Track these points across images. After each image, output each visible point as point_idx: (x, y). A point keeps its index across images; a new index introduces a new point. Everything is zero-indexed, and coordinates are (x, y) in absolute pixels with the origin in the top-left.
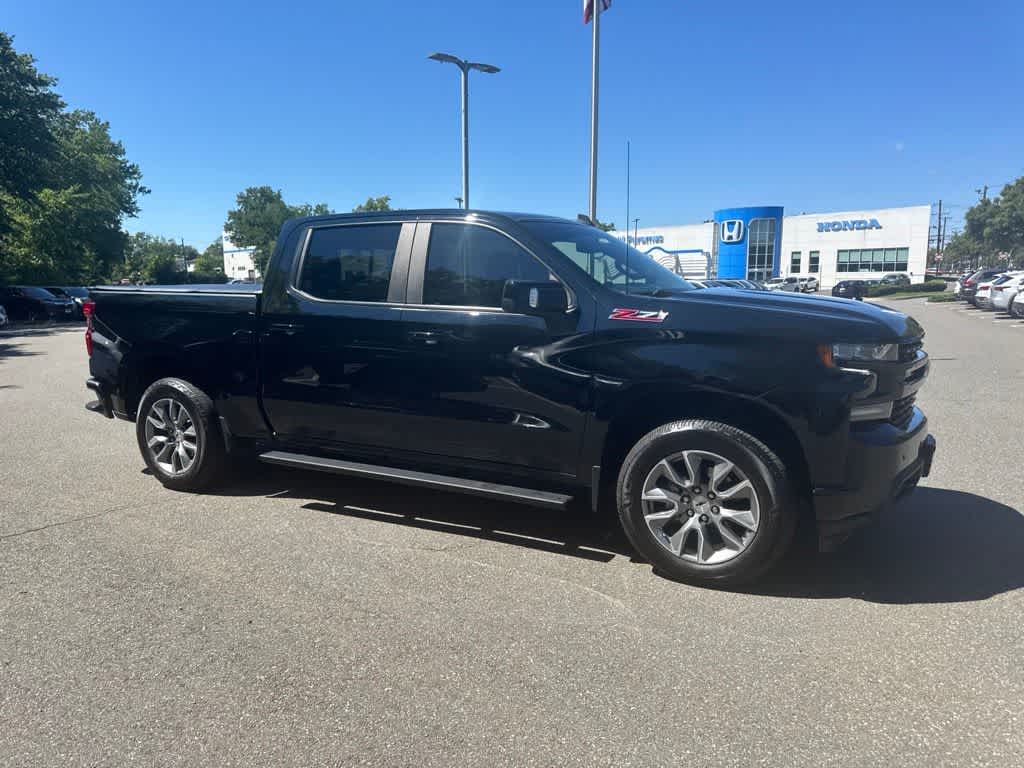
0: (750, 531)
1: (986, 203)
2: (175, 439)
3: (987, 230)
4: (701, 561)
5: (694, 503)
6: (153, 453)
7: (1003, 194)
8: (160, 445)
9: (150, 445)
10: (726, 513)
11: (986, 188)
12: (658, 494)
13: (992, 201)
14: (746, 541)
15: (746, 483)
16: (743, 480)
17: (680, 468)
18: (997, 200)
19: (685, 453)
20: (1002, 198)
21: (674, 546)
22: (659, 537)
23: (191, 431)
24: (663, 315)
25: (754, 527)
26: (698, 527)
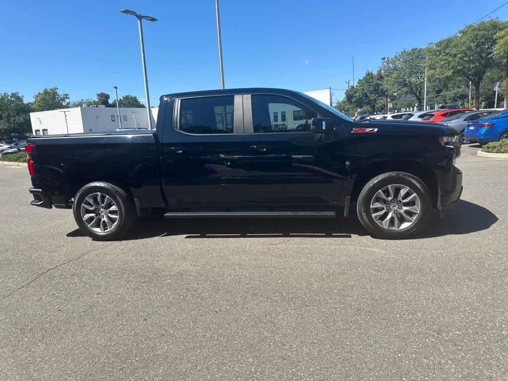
0: (416, 214)
1: (353, 87)
2: (100, 215)
3: (354, 99)
4: (397, 229)
5: (391, 207)
6: (86, 223)
7: (358, 84)
8: (91, 219)
9: (84, 220)
10: (405, 208)
11: (349, 81)
12: (378, 205)
13: (355, 86)
14: (415, 218)
15: (415, 194)
16: (413, 194)
17: (387, 192)
18: (357, 86)
19: (389, 186)
20: (358, 85)
21: (385, 224)
22: (378, 222)
23: (114, 208)
24: (376, 130)
25: (418, 212)
26: (395, 216)
